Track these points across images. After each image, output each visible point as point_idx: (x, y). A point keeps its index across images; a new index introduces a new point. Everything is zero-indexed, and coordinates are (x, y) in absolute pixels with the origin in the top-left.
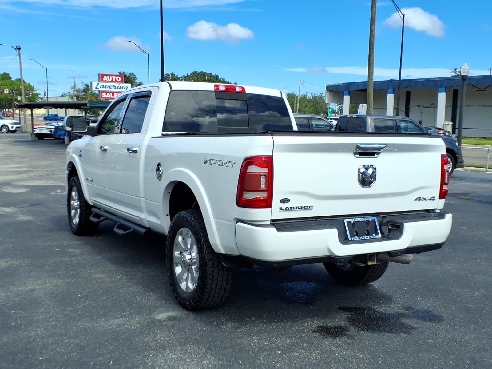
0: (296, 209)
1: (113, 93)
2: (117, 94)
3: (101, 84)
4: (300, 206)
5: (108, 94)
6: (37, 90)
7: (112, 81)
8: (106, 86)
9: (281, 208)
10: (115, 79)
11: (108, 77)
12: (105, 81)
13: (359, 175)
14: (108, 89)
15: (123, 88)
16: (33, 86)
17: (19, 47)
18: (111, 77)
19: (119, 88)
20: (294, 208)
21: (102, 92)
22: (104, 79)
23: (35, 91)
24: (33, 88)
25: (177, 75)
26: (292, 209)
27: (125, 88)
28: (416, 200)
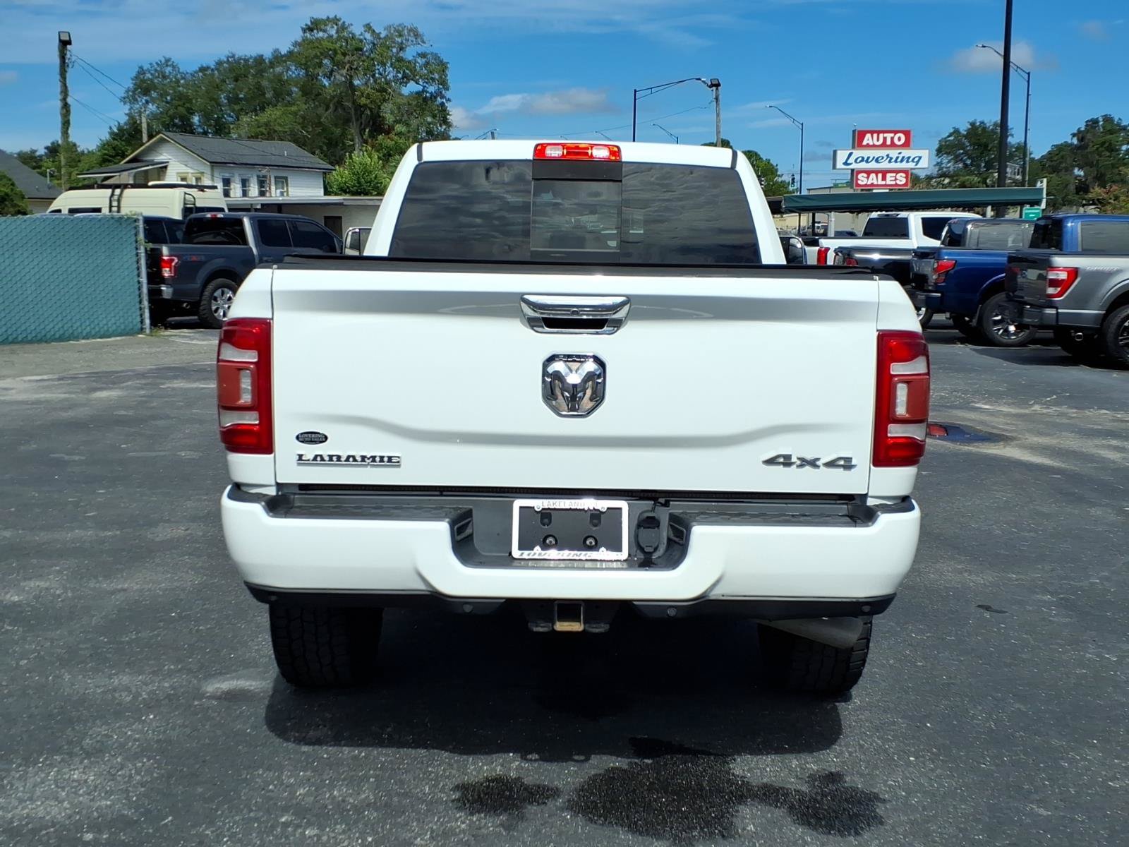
0: (345, 461)
1: (885, 173)
2: (894, 175)
3: (858, 153)
4: (358, 454)
5: (873, 175)
6: (783, 175)
7: (884, 145)
8: (868, 158)
9: (300, 457)
10: (892, 139)
11: (875, 136)
12: (868, 146)
13: (544, 381)
14: (873, 165)
15: (911, 160)
16: (777, 165)
17: (717, 82)
18: (881, 136)
19: (899, 160)
20: (339, 458)
21: (859, 172)
22: (865, 143)
23: (779, 176)
24: (777, 170)
25: (1120, 119)
26: (335, 460)
27: (913, 161)
28: (770, 462)
